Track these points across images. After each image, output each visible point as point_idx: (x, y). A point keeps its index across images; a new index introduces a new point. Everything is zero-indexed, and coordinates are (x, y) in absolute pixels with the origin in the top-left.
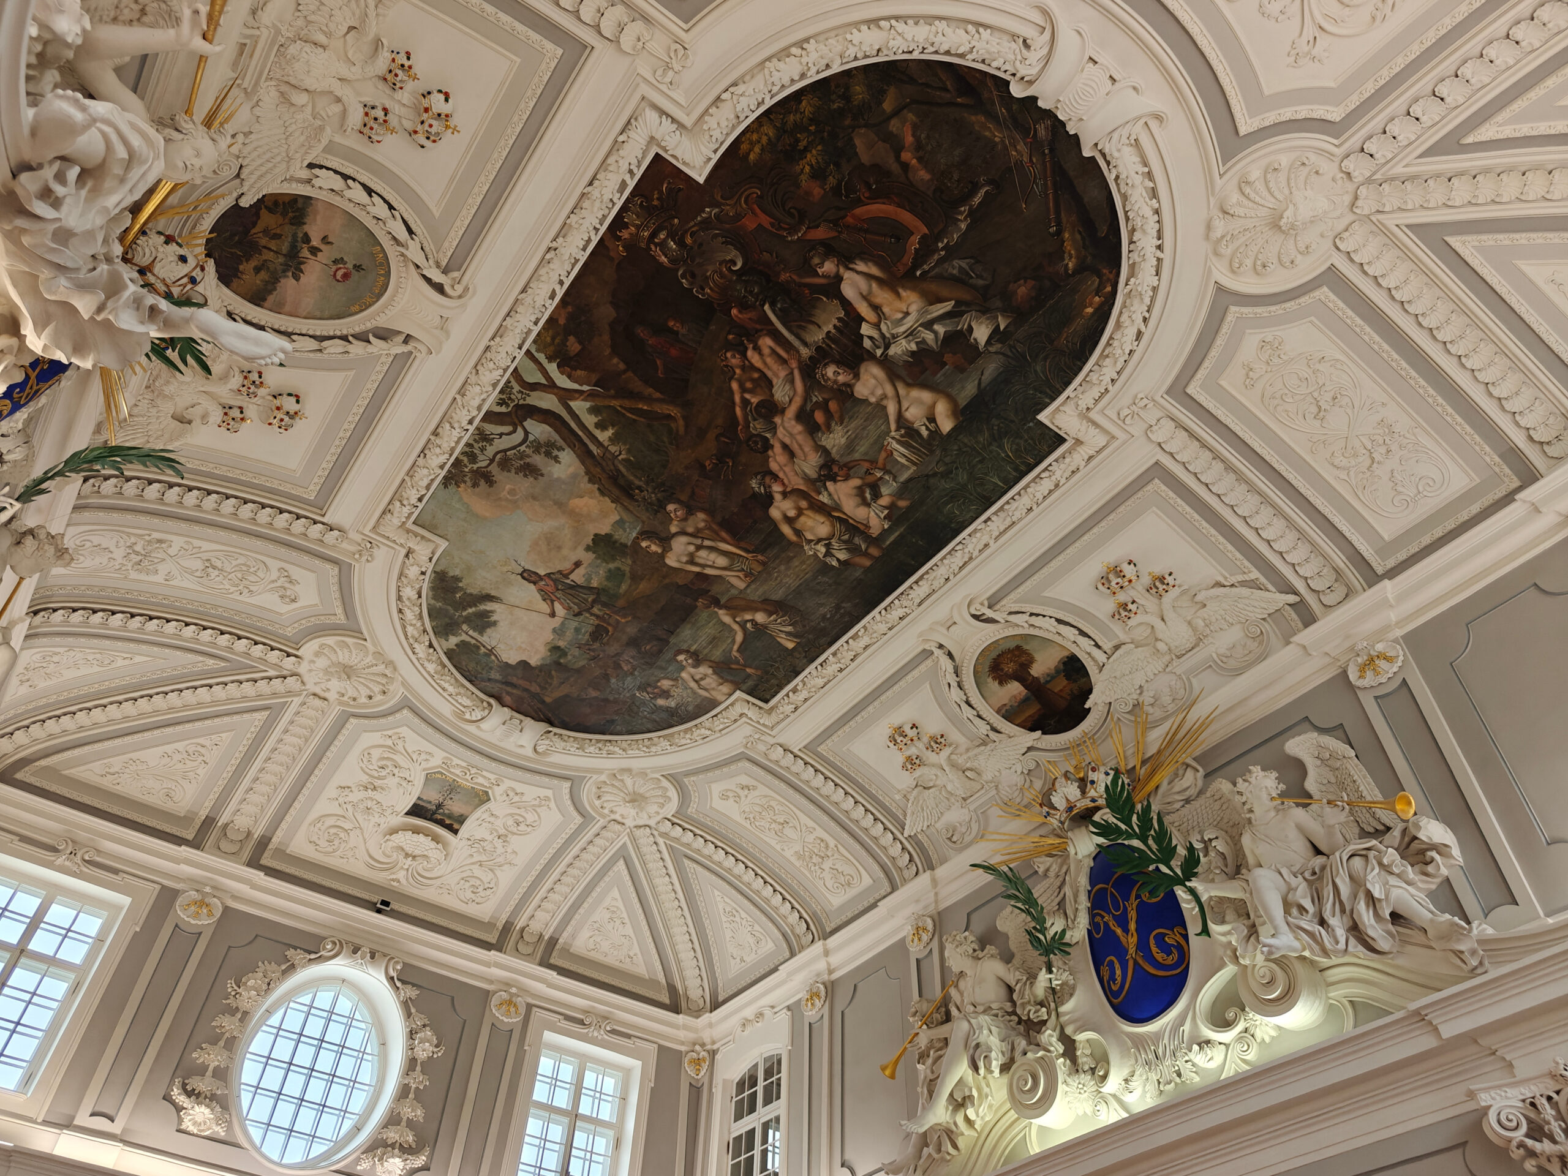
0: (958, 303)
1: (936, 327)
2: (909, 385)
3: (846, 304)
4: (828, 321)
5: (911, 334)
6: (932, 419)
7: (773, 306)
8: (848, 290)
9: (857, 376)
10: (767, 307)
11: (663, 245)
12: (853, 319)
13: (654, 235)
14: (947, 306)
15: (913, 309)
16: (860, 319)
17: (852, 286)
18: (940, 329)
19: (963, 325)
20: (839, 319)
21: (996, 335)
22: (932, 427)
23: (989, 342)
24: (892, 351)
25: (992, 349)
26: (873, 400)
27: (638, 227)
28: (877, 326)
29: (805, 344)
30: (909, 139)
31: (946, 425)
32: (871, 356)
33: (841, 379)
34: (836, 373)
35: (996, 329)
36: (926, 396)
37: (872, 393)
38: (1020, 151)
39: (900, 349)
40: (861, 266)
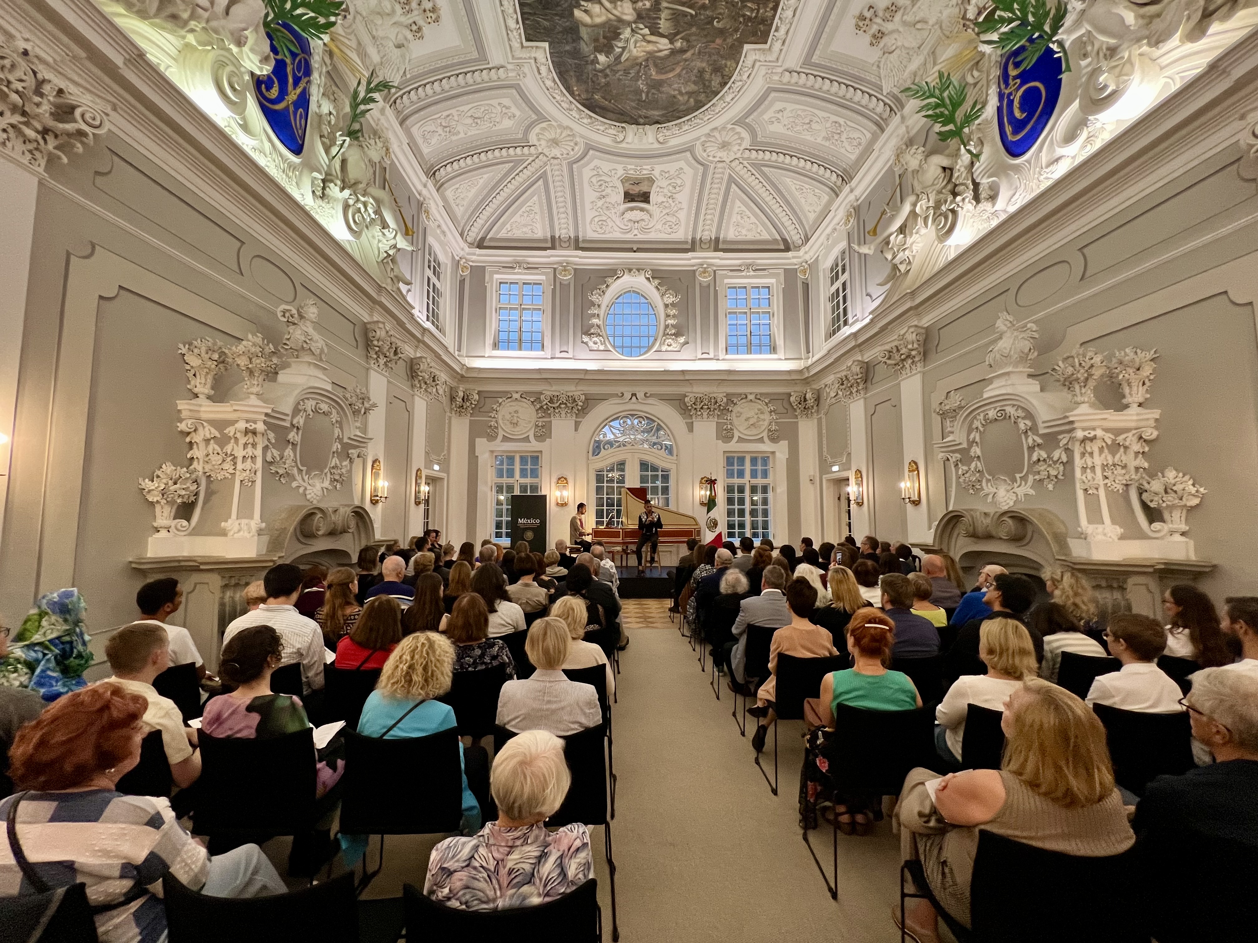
0: (620, 62)
1: (620, 50)
2: (610, 20)
3: (662, 36)
4: (664, 25)
5: (627, 41)
6: (586, 11)
7: (691, 15)
8: (665, 41)
9: (635, 9)
10: (694, 13)
11: (752, 10)
12: (655, 31)
13: (758, 13)
14: (623, 59)
15: (635, 51)
16: (652, 34)
17: (664, 44)
18: (618, 50)
19: (612, 57)
20: (660, 28)
21: (596, 61)
22: (583, 8)
23: (596, 57)
24: (629, 30)
25: (592, 56)
26: (619, 3)
27: (766, 11)
28: (643, 36)
29: (667, 8)
30: (679, 97)
31: (577, 13)
32: (635, 22)
33: (640, 4)
34: (644, 5)
35: (598, 63)
36: (598, 20)
37: (621, 6)
38: (643, 112)
39: (626, 33)
40: (666, 52)
